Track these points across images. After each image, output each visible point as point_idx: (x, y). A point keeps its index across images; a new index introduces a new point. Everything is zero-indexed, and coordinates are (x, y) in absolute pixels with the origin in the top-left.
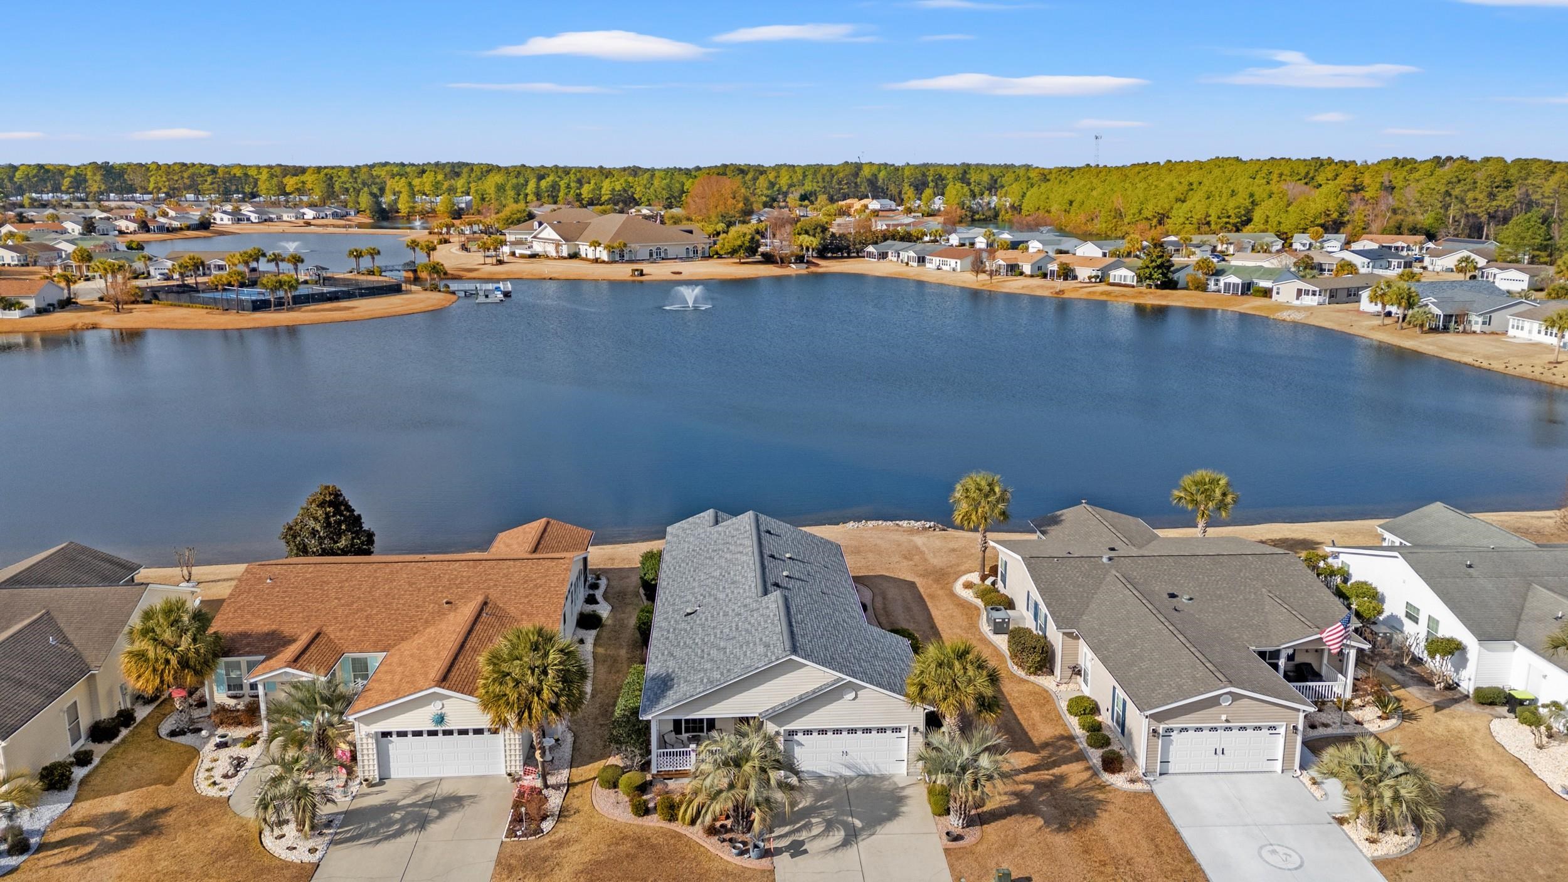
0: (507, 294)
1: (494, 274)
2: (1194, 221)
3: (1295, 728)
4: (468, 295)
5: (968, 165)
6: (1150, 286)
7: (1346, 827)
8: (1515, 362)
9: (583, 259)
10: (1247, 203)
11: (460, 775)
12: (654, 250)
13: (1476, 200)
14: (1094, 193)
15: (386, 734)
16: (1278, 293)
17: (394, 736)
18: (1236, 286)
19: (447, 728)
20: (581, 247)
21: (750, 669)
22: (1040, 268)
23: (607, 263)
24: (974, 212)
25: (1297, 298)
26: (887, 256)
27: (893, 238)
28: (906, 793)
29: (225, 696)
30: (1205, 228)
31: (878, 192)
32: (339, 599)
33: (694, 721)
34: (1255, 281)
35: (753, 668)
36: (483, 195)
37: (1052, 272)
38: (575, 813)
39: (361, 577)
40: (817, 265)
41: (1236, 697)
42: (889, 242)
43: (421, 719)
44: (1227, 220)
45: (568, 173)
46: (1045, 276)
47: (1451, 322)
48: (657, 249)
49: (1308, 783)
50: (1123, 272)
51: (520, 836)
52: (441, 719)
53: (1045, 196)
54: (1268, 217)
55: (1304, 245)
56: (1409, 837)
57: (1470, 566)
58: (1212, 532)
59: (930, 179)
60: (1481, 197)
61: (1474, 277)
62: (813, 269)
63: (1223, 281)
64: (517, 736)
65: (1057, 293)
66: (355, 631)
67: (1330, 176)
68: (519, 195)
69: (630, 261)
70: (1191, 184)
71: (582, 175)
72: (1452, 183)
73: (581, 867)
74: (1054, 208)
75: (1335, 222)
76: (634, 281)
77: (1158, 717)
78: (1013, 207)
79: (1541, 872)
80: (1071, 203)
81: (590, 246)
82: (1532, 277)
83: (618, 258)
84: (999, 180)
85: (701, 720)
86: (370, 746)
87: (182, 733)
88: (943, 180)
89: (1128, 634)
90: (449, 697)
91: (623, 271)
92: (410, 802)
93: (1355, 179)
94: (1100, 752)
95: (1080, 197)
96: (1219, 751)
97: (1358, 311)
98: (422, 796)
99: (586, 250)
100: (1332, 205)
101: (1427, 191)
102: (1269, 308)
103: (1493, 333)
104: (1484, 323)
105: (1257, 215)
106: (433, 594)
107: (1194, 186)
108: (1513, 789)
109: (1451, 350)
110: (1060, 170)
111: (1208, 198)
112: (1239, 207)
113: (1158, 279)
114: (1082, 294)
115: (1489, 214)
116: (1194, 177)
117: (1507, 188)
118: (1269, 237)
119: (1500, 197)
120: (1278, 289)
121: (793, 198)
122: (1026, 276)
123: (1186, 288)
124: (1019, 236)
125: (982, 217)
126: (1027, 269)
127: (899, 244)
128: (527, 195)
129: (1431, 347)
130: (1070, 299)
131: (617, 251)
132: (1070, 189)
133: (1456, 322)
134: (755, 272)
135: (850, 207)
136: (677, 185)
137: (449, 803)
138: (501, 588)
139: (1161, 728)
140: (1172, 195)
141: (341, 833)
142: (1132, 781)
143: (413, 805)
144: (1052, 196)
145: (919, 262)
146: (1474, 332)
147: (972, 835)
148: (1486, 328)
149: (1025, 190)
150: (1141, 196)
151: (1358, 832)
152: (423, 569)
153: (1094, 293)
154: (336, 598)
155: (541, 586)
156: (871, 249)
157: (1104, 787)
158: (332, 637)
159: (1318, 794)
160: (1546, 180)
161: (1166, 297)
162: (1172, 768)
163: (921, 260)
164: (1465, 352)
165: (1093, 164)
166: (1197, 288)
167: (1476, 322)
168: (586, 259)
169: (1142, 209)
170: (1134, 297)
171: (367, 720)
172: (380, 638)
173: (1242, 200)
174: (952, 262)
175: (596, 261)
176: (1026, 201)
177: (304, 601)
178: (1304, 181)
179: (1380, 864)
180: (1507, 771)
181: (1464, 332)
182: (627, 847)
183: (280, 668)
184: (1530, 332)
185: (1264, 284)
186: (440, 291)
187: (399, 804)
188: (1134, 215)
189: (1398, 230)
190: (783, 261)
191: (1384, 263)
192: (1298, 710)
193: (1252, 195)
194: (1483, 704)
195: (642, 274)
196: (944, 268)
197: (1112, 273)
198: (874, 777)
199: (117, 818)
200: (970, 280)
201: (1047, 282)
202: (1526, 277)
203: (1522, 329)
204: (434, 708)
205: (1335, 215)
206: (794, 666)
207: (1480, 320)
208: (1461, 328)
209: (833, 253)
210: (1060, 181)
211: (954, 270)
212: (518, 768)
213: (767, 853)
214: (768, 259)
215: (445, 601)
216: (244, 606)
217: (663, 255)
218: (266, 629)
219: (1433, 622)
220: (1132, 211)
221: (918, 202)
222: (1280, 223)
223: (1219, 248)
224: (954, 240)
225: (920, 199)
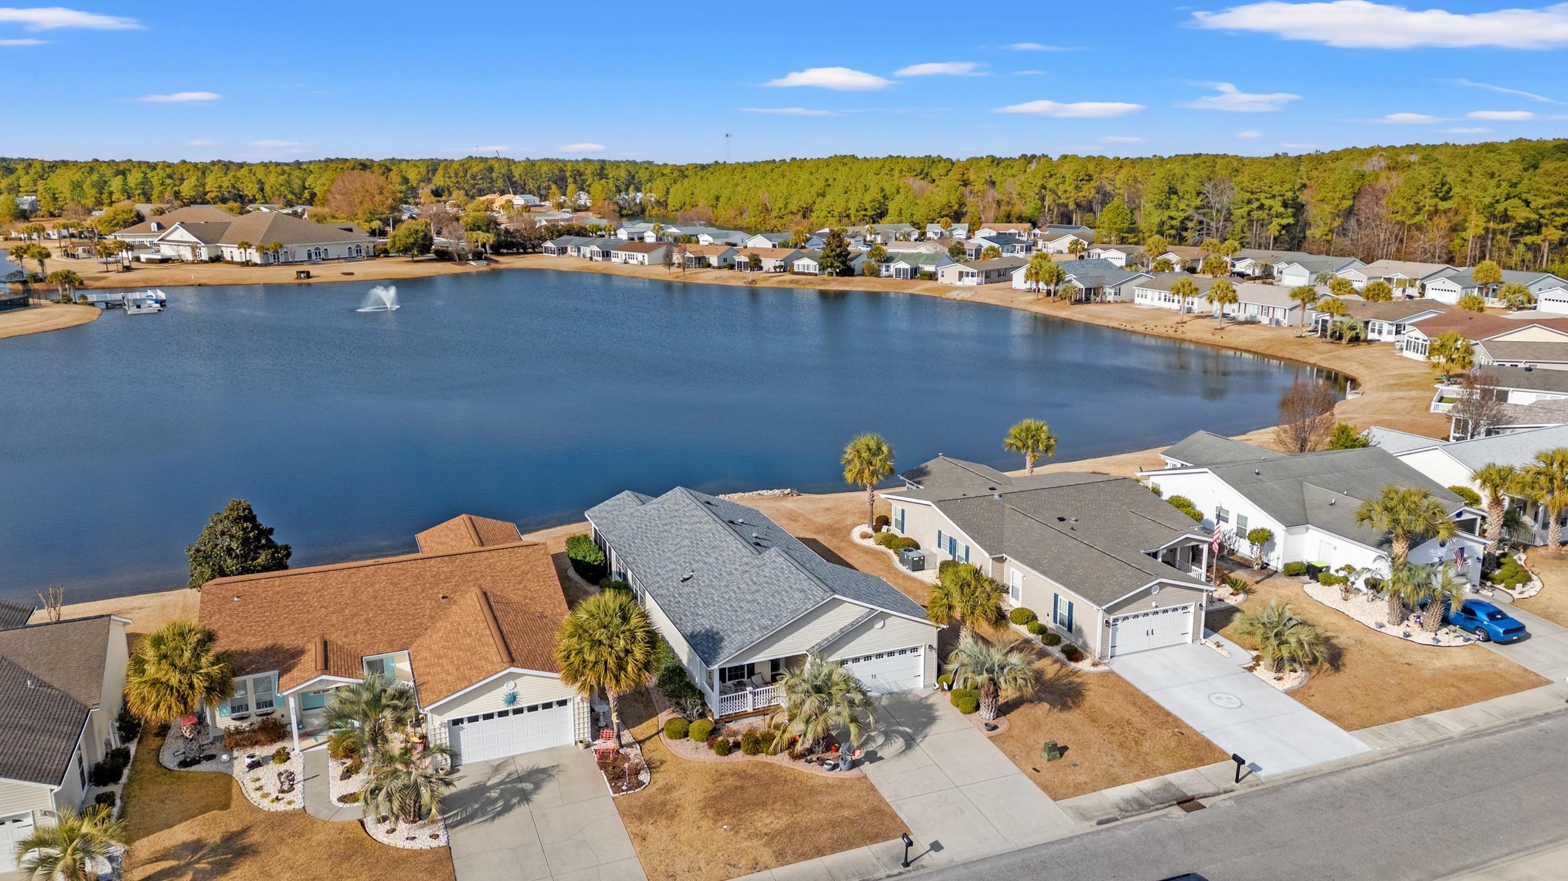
0: (162, 303)
1: (127, 282)
2: (836, 214)
3: (1201, 605)
4: (110, 306)
5: (604, 162)
6: (831, 274)
7: (1255, 672)
8: (1151, 324)
9: (228, 262)
10: (879, 197)
11: (533, 750)
12: (313, 250)
13: (1066, 191)
14: (739, 189)
15: (456, 722)
16: (943, 276)
17: (466, 723)
18: (905, 270)
19: (519, 706)
20: (224, 249)
21: (799, 612)
22: (725, 260)
23: (261, 265)
24: (621, 208)
25: (960, 280)
26: (566, 252)
27: (569, 233)
28: (930, 701)
29: (229, 719)
30: (845, 220)
31: (518, 188)
32: (326, 607)
33: (736, 668)
34: (921, 266)
35: (802, 610)
36: (54, 194)
37: (740, 263)
38: (661, 764)
39: (337, 584)
40: (497, 262)
41: (1162, 585)
42: (565, 237)
43: (494, 701)
44: (864, 213)
45: (155, 169)
46: (732, 267)
47: (1091, 295)
48: (317, 249)
49: (1214, 647)
50: (806, 261)
51: (626, 790)
52: (513, 698)
53: (690, 192)
54: (901, 209)
55: (936, 234)
56: (1300, 672)
57: (1258, 474)
58: (1038, 470)
59: (568, 174)
60: (1069, 189)
61: (1082, 257)
62: (493, 265)
63: (893, 266)
64: (585, 704)
65: (750, 283)
66: (362, 635)
67: (942, 172)
68: (101, 194)
69: (287, 263)
70: (827, 180)
71: (175, 172)
72: (1045, 177)
73: (701, 804)
74: (702, 202)
75: (956, 213)
76: (300, 285)
77: (1109, 611)
78: (658, 202)
79: (1392, 681)
80: (717, 198)
81: (239, 248)
82: (1128, 255)
83: (271, 260)
84: (636, 177)
85: (742, 667)
86: (443, 736)
87: (195, 762)
88: (581, 175)
89: (1051, 551)
90: (522, 675)
91: (286, 275)
92: (498, 781)
93: (963, 174)
94: (1059, 647)
95: (725, 194)
96: (1150, 633)
97: (1011, 288)
98: (505, 774)
99: (231, 252)
100: (954, 199)
101: (1027, 184)
102: (938, 289)
103: (1122, 302)
104: (1116, 294)
105: (892, 207)
106: (423, 591)
107: (830, 182)
108: (1344, 630)
109: (1100, 318)
110: (696, 166)
111: (846, 193)
112: (874, 201)
113: (838, 267)
114: (773, 282)
115: (1076, 203)
116: (825, 173)
117: (1088, 181)
118: (908, 228)
119: (1085, 188)
120: (943, 272)
121: (425, 192)
122: (714, 268)
123: (863, 274)
124: (689, 230)
125: (630, 212)
126: (714, 261)
127: (577, 240)
128: (111, 193)
129: (1082, 316)
130: (763, 288)
131: (270, 252)
132: (715, 183)
133: (1095, 294)
134: (434, 270)
135: (492, 202)
136: (297, 181)
137: (538, 777)
138: (489, 578)
139: (1111, 618)
140: (814, 191)
141: (449, 817)
142: (1094, 665)
143: (502, 783)
144: (696, 191)
145: (603, 256)
146: (1109, 302)
147: (1003, 723)
148: (1117, 298)
149: (668, 185)
150: (784, 191)
151: (1264, 673)
152: (400, 569)
153: (784, 281)
154: (321, 607)
155: (529, 572)
156: (549, 244)
157: (1076, 672)
158: (340, 643)
159: (1225, 653)
160: (1116, 174)
161: (848, 283)
162: (1118, 651)
163: (606, 255)
164: (1110, 319)
165: (721, 162)
166: (872, 274)
167: (1110, 294)
168: (232, 262)
169: (787, 203)
170: (819, 284)
171: (439, 711)
172: (391, 637)
173: (874, 193)
174: (640, 256)
175: (246, 264)
176: (671, 196)
177: (288, 613)
178: (920, 177)
179: (1291, 693)
180: (1334, 619)
181: (1102, 302)
182: (730, 781)
183: (316, 677)
184: (1152, 299)
185: (929, 268)
186: (75, 303)
187: (488, 784)
188: (780, 209)
189: (1008, 219)
190: (462, 259)
191: (1009, 247)
192: (1202, 590)
193: (882, 190)
194: (1291, 575)
195: (308, 276)
196: (631, 261)
197: (796, 263)
198: (897, 693)
199: (196, 846)
200: (662, 273)
201: (735, 273)
202: (1123, 256)
203: (1146, 297)
204: (507, 688)
205: (956, 207)
206: (835, 603)
207: (1113, 291)
208: (1098, 299)
209: (507, 249)
210: (702, 178)
211: (642, 263)
212: (586, 735)
213: (855, 764)
214: (443, 256)
215: (441, 596)
216: (223, 626)
217: (323, 255)
218: (262, 645)
219: (1242, 519)
220: (778, 206)
221: (563, 197)
222: (912, 215)
223: (868, 238)
224: (623, 234)
225: (564, 195)
